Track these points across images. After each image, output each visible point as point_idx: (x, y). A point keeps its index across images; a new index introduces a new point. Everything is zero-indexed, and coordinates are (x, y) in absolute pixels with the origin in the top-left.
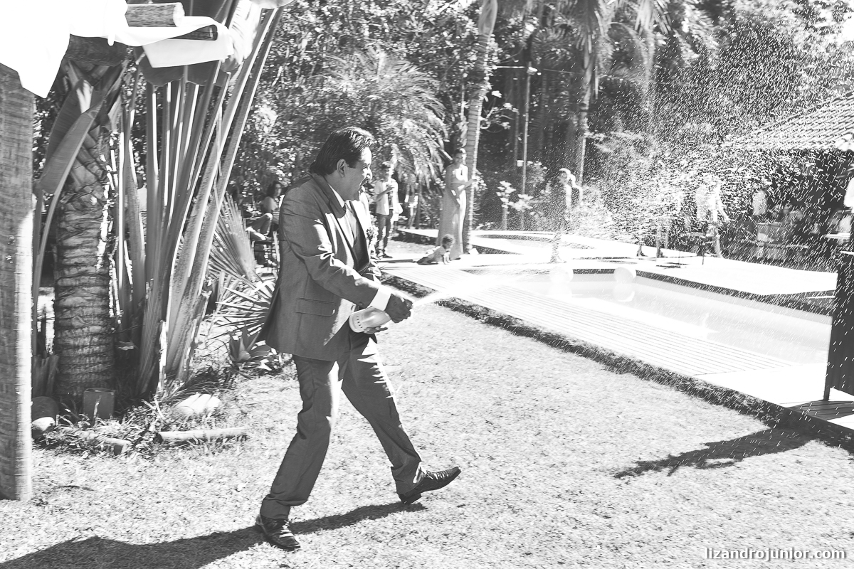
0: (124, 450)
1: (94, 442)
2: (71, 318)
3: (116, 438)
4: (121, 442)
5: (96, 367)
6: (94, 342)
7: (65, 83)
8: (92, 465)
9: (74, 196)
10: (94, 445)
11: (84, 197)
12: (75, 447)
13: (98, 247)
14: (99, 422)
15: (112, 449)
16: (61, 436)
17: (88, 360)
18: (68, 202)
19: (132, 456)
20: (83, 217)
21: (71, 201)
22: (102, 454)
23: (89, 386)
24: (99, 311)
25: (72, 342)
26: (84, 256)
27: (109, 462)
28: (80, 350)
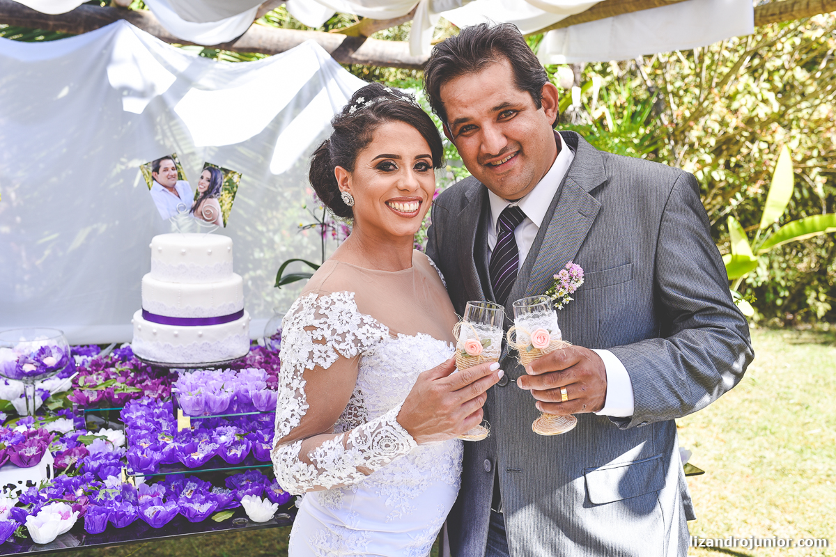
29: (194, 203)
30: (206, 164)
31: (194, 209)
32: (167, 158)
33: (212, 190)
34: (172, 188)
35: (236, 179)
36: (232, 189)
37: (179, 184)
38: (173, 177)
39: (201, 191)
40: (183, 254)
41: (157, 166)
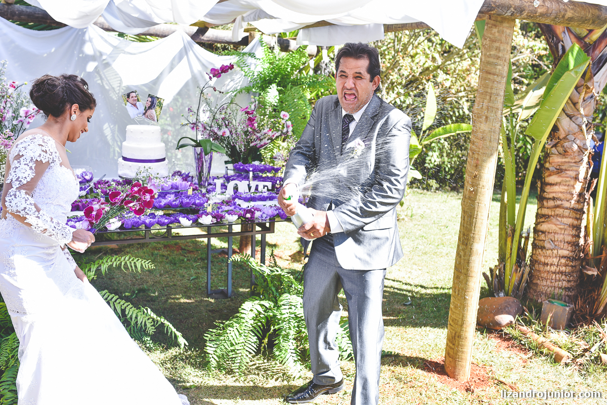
0: (564, 361)
1: (541, 345)
2: (544, 241)
3: (560, 348)
4: (564, 353)
5: (560, 283)
6: (561, 263)
7: (560, 47)
8: (531, 365)
9: (558, 143)
10: (540, 348)
11: (566, 144)
12: (524, 345)
13: (575, 186)
14: (550, 330)
15: (554, 357)
16: (515, 333)
17: (554, 276)
18: (552, 147)
19: (569, 368)
20: (564, 160)
21: (555, 146)
22: (544, 358)
23: (552, 297)
24: (569, 238)
25: (543, 259)
26: (561, 192)
27: (548, 367)
28: (549, 267)
29: (144, 111)
30: (149, 95)
31: (144, 114)
32: (133, 92)
33: (152, 106)
34: (135, 105)
35: (162, 101)
36: (160, 105)
37: (138, 103)
38: (135, 100)
39: (147, 106)
40: (142, 133)
41: (128, 96)
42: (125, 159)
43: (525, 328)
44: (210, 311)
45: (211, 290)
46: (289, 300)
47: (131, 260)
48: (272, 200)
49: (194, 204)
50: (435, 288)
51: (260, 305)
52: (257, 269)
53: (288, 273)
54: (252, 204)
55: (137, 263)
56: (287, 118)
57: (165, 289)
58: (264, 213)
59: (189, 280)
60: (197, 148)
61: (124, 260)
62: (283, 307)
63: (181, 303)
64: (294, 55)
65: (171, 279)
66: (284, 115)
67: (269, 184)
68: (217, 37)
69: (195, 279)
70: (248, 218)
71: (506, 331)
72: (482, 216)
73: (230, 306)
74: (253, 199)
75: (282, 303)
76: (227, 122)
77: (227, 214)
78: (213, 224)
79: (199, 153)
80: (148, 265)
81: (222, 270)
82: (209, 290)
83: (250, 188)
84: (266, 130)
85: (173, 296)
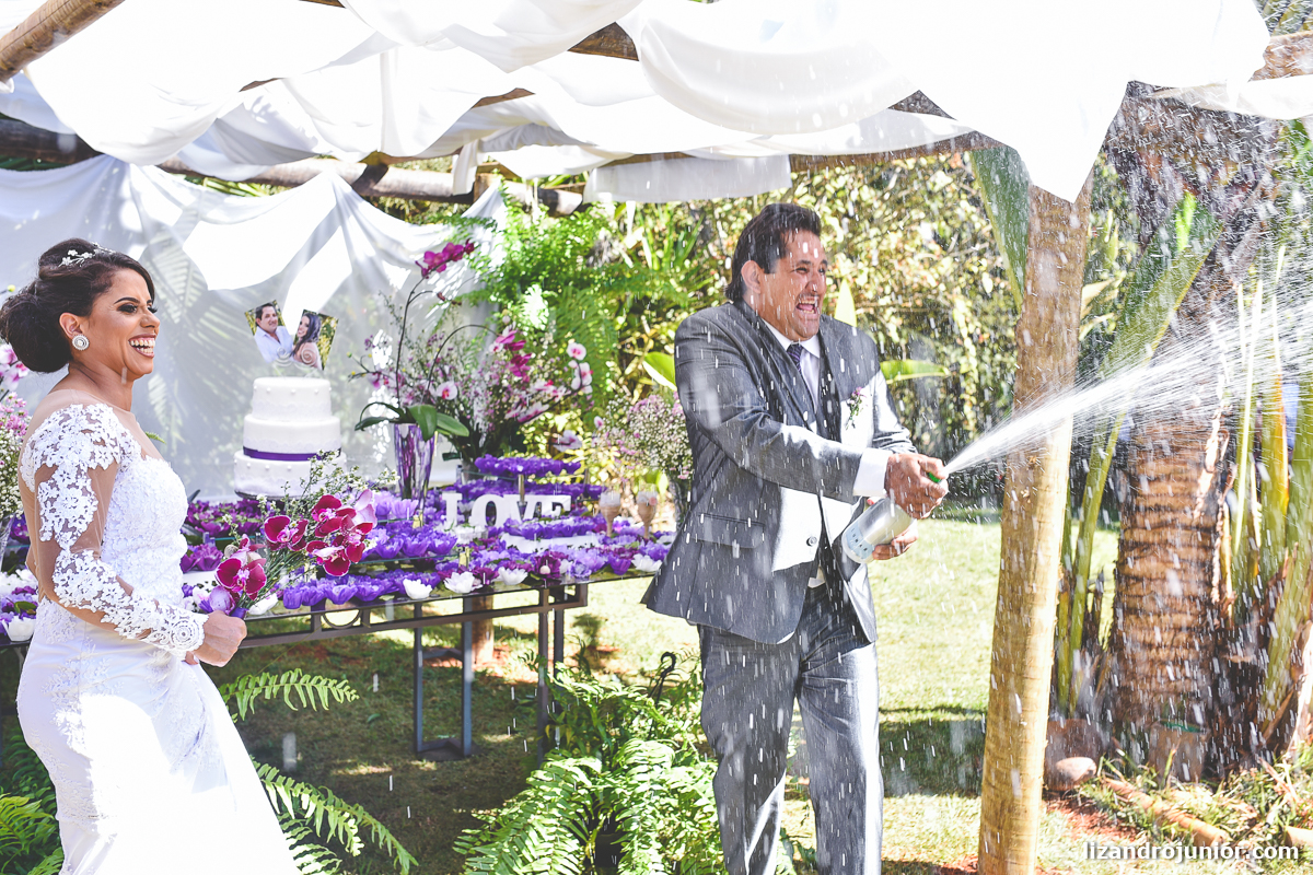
1: (1161, 819)
2: (1141, 597)
3: (1202, 820)
4: (1211, 830)
6: (1178, 641)
10: (1160, 825)
12: (1125, 820)
13: (1200, 481)
14: (1173, 785)
15: (1192, 840)
16: (1102, 795)
24: (1193, 589)
26: (1172, 495)
28: (1154, 651)
29: (294, 347)
31: (294, 353)
32: (268, 305)
33: (310, 335)
34: (273, 334)
35: (333, 324)
36: (329, 333)
37: (279, 330)
38: (274, 323)
39: (300, 336)
40: (293, 394)
41: (259, 313)
42: (251, 453)
43: (1122, 784)
44: (433, 789)
45: (424, 743)
46: (644, 754)
47: (302, 681)
48: (584, 534)
49: (432, 548)
50: (904, 710)
51: (581, 767)
52: (570, 689)
53: (641, 692)
54: (545, 544)
55: (318, 687)
56: (580, 357)
57: (316, 746)
58: (578, 563)
59: (363, 722)
60: (400, 427)
61: (288, 682)
62: (634, 770)
63: (361, 775)
64: (579, 223)
65: (321, 722)
66: (575, 351)
67: (566, 500)
68: (406, 186)
69: (377, 719)
70: (545, 576)
71: (1083, 793)
72: (1048, 548)
73: (474, 776)
74: (545, 534)
75: (631, 761)
76: (447, 369)
77: (502, 569)
78: (476, 590)
79: (405, 436)
80: (344, 692)
81: (432, 695)
82: (419, 743)
83: (522, 510)
84: (541, 383)
85: (338, 761)
